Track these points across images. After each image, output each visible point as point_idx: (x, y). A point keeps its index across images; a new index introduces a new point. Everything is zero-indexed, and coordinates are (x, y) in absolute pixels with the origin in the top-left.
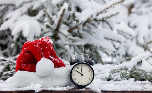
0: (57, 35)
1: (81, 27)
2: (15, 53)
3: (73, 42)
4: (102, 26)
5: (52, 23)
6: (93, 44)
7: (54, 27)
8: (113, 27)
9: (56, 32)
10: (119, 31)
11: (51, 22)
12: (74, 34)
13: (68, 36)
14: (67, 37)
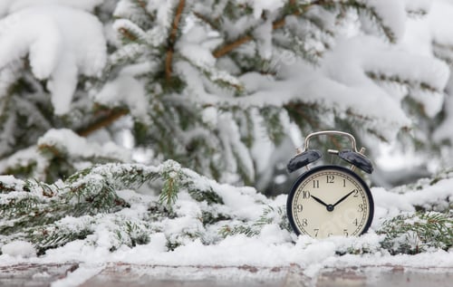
0: (171, 69)
1: (266, 31)
2: (10, 144)
3: (237, 95)
4: (359, 24)
5: (148, 22)
6: (319, 102)
7: (157, 36)
8: (394, 29)
9: (167, 56)
10: (441, 46)
11: (144, 17)
12: (244, 64)
13: (213, 71)
14: (208, 74)
